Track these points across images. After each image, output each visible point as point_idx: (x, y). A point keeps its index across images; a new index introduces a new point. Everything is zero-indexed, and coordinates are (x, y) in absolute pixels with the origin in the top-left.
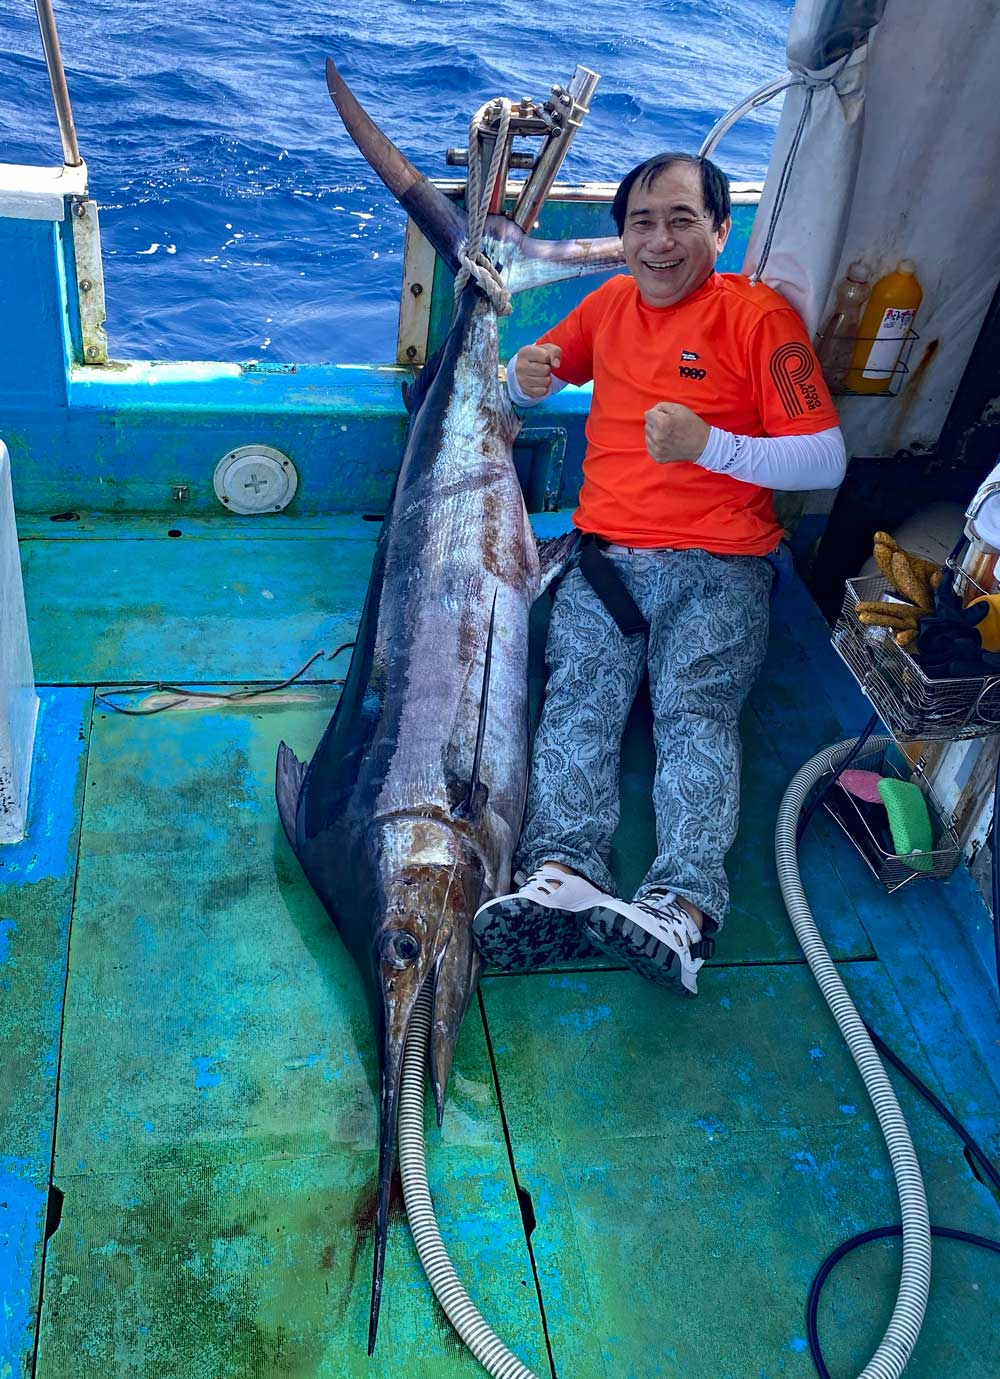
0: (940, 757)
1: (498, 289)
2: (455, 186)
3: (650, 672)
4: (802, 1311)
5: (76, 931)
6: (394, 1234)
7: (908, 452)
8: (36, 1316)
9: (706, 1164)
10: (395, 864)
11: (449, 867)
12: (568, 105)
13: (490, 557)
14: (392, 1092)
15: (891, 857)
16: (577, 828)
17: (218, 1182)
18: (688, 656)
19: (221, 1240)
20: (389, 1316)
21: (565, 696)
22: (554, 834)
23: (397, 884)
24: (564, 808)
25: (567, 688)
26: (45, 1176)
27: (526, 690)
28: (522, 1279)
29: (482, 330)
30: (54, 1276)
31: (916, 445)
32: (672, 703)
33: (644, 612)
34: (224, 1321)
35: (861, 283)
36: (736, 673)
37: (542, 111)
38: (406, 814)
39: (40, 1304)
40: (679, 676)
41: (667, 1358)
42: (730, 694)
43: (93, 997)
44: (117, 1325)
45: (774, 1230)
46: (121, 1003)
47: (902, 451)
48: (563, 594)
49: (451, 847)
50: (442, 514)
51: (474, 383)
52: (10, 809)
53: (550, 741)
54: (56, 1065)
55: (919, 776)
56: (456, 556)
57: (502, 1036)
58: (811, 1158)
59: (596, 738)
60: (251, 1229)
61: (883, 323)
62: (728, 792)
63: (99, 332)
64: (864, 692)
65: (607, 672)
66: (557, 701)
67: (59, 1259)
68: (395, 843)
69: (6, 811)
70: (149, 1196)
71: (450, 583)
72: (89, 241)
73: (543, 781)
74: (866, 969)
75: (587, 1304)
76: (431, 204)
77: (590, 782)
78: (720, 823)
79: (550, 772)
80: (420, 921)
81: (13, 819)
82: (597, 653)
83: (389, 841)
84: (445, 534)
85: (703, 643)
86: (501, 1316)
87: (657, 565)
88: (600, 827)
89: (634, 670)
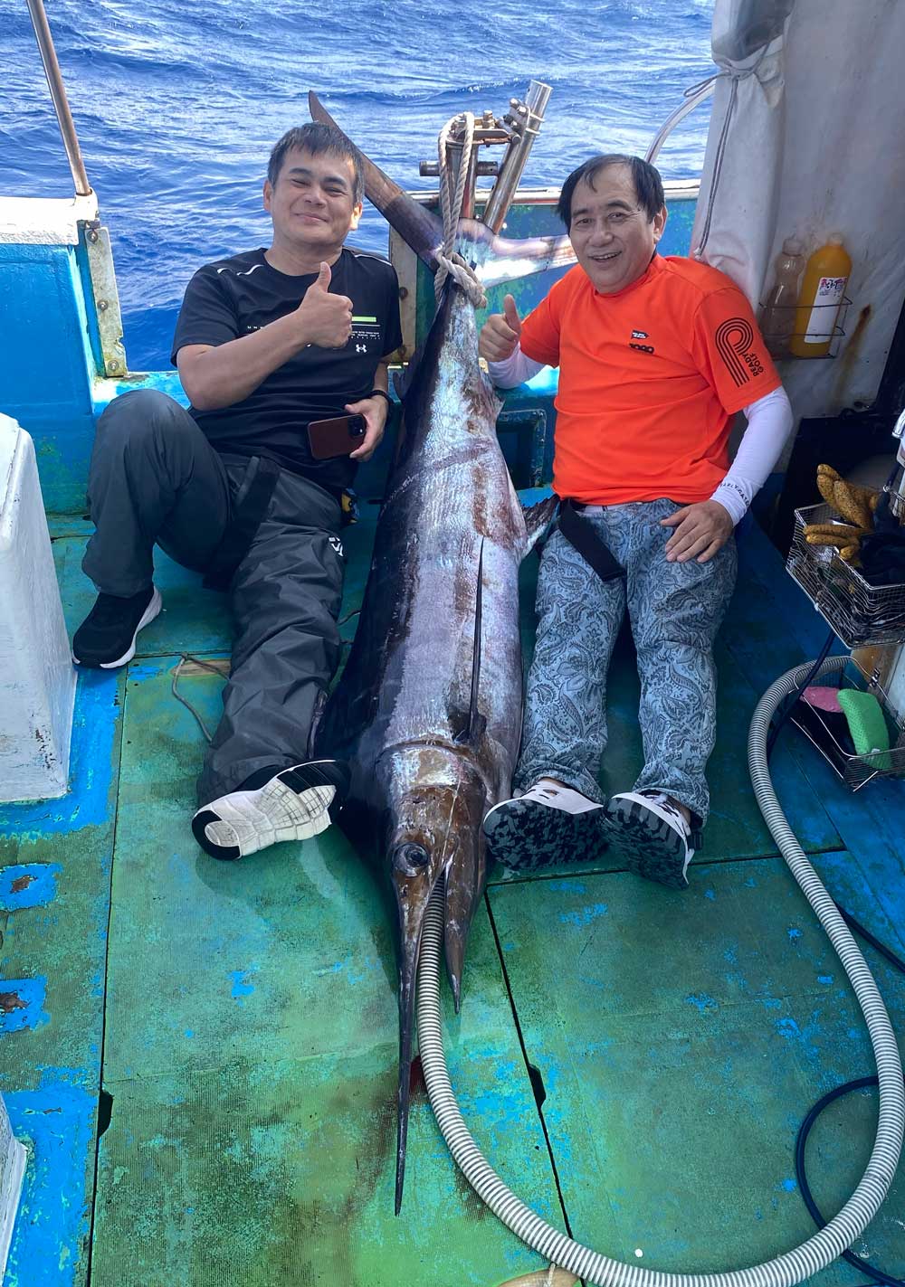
0: (891, 667)
1: (473, 284)
2: (430, 197)
3: (630, 612)
4: (790, 1155)
5: (118, 870)
6: (417, 1114)
7: (852, 410)
8: (91, 1205)
9: (698, 1035)
10: (404, 786)
11: (454, 787)
12: (525, 115)
13: (480, 522)
14: (409, 985)
15: (853, 757)
16: (568, 749)
17: (254, 1077)
18: (665, 593)
19: (259, 1128)
20: (415, 1185)
21: (553, 637)
22: (548, 755)
23: (406, 804)
24: (556, 733)
25: (554, 630)
26: (96, 1082)
27: (518, 634)
28: (536, 1145)
29: (461, 321)
30: (106, 1169)
31: (858, 404)
32: (653, 633)
33: (621, 561)
34: (265, 1199)
35: (795, 256)
36: (708, 605)
37: (502, 123)
38: (412, 743)
39: (95, 1194)
40: (659, 610)
41: (671, 1204)
42: (704, 624)
43: (134, 924)
44: (166, 1208)
45: (762, 1088)
46: (160, 929)
47: (846, 410)
48: (547, 552)
49: (454, 769)
50: (435, 485)
51: (457, 368)
52: (52, 766)
53: (541, 677)
54: (102, 987)
55: (875, 686)
56: (448, 521)
57: (509, 935)
58: (793, 1024)
59: (583, 671)
60: (286, 1117)
61: (819, 292)
62: (707, 708)
63: (117, 347)
64: (817, 608)
65: (590, 615)
66: (546, 642)
67: (110, 1153)
68: (404, 769)
69: (49, 767)
70: (192, 1095)
71: (444, 545)
72: (103, 264)
73: (536, 711)
74: (836, 859)
75: (596, 1162)
76: (409, 213)
77: (579, 709)
78: (700, 735)
79: (543, 703)
80: (428, 834)
81: (56, 774)
82: (580, 599)
83: (398, 767)
84: (438, 503)
85: (676, 581)
86: (517, 1178)
87: (629, 517)
88: (588, 748)
89: (614, 612)
